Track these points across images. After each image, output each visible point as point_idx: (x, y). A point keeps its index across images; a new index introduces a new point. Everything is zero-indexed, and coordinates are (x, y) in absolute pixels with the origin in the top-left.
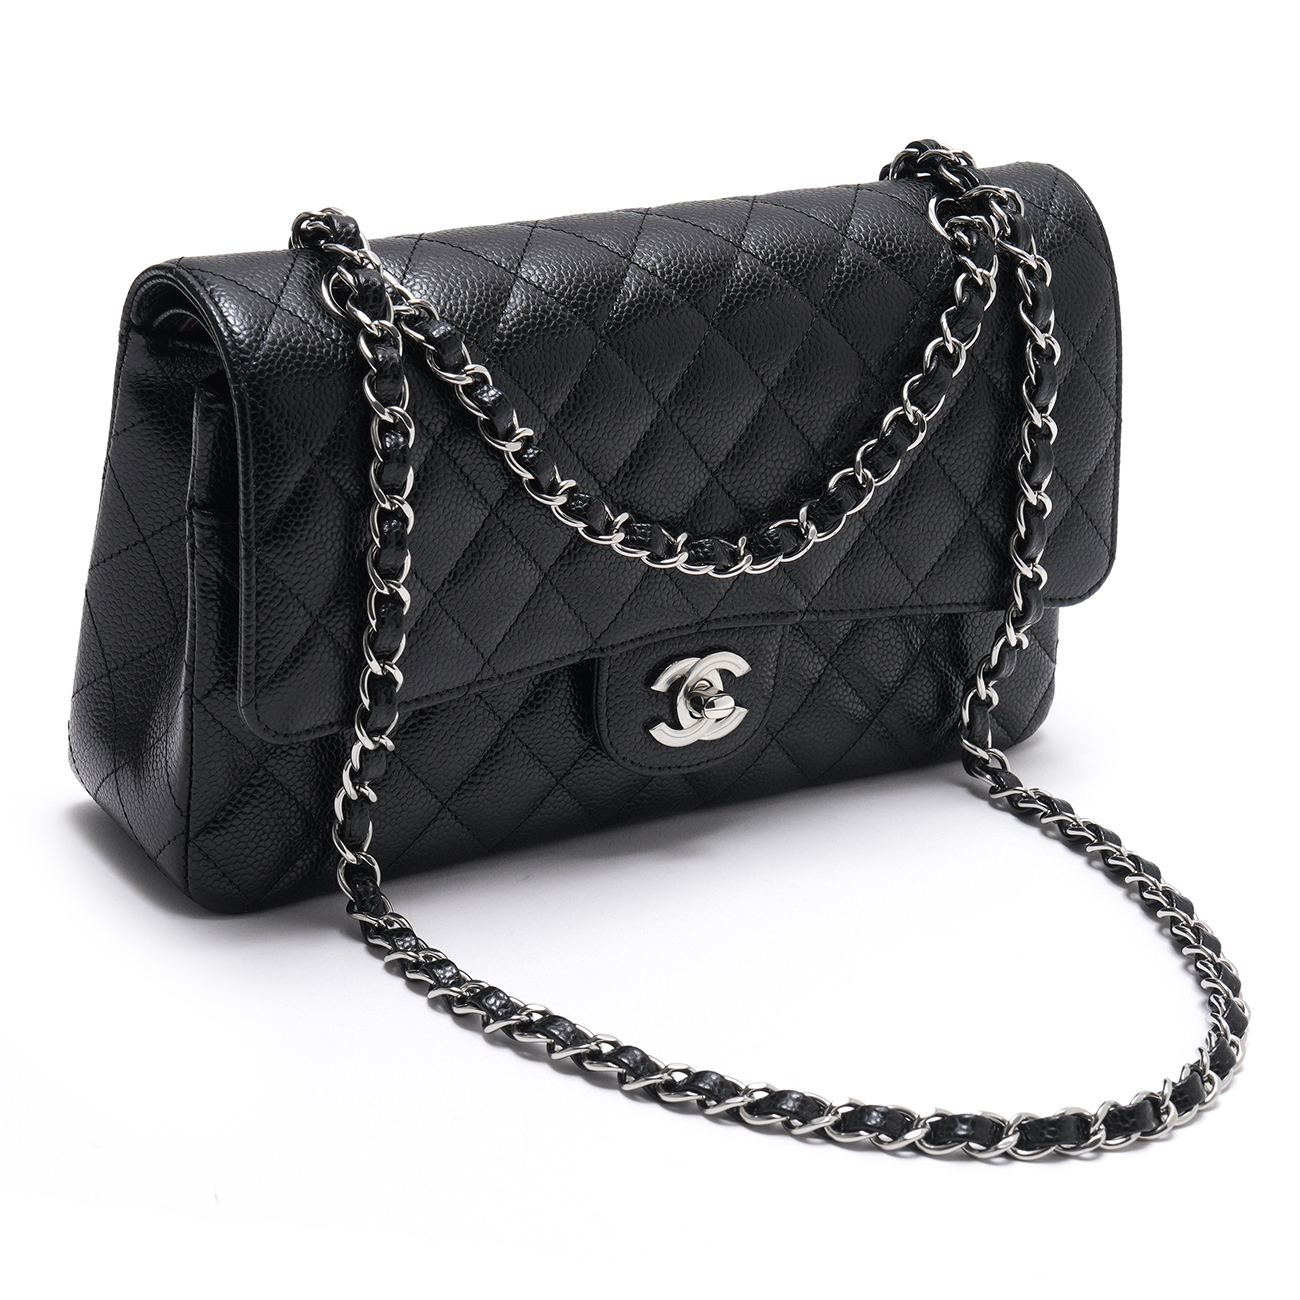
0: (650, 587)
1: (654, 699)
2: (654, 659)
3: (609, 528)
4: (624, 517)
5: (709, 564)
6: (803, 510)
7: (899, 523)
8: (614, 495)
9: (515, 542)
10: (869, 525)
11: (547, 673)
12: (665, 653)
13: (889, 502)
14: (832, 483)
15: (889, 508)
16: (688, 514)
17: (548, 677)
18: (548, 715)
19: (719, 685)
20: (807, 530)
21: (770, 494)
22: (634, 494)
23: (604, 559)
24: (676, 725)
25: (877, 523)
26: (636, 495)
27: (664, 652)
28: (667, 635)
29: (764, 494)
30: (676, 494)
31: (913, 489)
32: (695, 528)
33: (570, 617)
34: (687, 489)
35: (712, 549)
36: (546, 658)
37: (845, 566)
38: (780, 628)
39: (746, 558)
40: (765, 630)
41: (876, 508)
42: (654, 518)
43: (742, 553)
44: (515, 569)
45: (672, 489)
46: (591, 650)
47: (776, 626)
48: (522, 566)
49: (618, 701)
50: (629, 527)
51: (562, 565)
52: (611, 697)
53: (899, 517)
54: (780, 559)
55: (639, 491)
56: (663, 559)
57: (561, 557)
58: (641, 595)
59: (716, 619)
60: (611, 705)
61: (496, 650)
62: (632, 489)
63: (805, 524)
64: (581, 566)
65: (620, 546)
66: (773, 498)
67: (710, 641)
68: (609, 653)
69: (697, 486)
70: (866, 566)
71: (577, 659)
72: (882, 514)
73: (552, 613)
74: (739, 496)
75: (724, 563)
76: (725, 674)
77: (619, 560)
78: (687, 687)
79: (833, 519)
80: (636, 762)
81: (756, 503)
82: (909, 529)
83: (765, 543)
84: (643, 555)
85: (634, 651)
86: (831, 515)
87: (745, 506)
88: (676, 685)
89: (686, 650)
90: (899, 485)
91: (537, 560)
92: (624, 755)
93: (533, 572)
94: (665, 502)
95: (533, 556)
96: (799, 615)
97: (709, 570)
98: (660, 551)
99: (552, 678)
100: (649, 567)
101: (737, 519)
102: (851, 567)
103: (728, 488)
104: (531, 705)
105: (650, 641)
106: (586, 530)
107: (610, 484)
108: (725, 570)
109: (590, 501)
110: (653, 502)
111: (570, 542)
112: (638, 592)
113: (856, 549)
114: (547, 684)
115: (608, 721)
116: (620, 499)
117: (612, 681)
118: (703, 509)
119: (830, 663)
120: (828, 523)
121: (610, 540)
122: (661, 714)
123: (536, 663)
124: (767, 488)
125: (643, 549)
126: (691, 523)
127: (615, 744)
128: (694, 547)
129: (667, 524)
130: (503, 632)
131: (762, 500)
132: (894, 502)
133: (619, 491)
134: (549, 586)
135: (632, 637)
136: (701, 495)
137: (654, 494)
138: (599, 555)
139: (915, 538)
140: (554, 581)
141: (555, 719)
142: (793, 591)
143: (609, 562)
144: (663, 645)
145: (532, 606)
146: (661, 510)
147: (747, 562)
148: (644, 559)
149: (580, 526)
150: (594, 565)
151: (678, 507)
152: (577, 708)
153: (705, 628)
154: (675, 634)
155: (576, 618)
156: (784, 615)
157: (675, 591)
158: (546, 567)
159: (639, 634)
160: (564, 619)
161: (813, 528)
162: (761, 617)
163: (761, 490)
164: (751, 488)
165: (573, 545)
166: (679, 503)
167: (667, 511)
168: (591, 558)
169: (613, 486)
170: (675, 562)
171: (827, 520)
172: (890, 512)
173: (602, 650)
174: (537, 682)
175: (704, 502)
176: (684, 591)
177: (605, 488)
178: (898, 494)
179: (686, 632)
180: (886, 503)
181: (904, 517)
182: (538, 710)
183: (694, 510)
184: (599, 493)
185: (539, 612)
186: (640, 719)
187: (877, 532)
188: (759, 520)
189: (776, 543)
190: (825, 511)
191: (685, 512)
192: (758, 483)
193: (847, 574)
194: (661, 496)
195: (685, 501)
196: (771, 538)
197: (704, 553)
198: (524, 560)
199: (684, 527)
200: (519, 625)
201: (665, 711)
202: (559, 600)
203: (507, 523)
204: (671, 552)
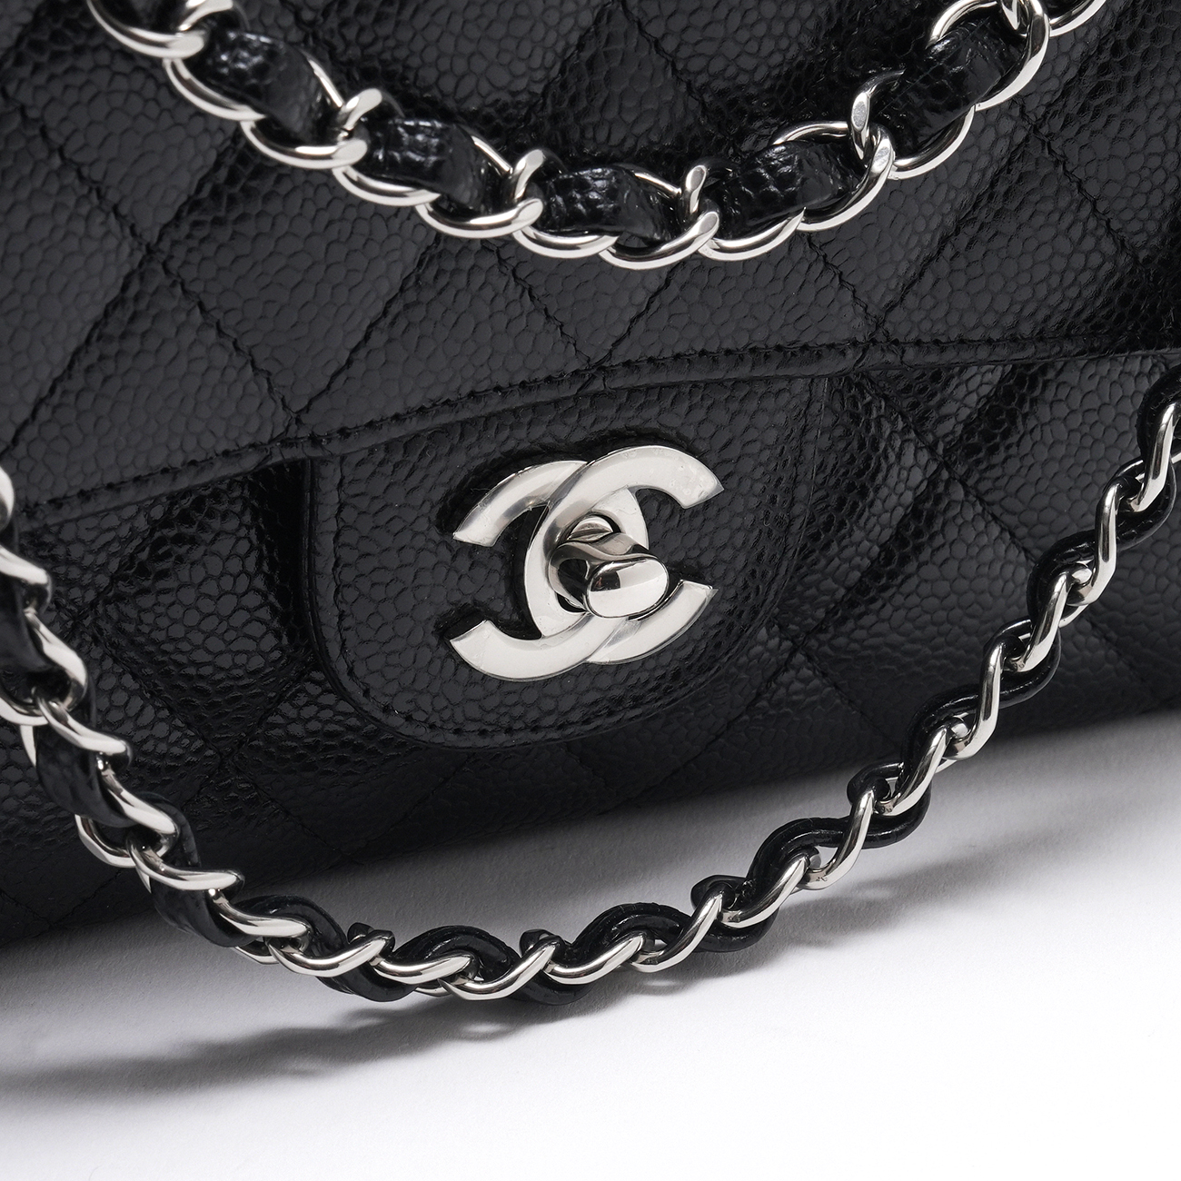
0: (443, 281)
1: (463, 563)
2: (461, 463)
3: (325, 127)
4: (369, 99)
5: (600, 232)
6: (862, 99)
7: (1115, 125)
8: (337, 41)
9: (57, 161)
10: (1036, 129)
11: (186, 493)
12: (490, 447)
13: (1091, 71)
14: (939, 28)
15: (1089, 83)
16: (544, 95)
17: (186, 503)
18: (188, 596)
19: (635, 529)
20: (871, 149)
21: (768, 46)
22: (391, 43)
23: (310, 209)
24: (523, 628)
25: (1057, 123)
26: (399, 45)
27: (488, 447)
28: (494, 404)
29: (753, 47)
30: (511, 44)
31: (1155, 37)
32: (564, 133)
33: (221, 358)
34: (540, 31)
35: (611, 194)
36: (159, 460)
37: (970, 230)
38: (799, 386)
39: (702, 219)
40: (761, 389)
41: (1054, 84)
42: (450, 104)
43: (694, 207)
44: (59, 234)
45: (499, 31)
46: (286, 442)
47: (790, 379)
48: (79, 227)
49: (366, 565)
50: (384, 128)
51: (196, 224)
52: (347, 555)
53: (1116, 110)
54: (797, 223)
55: (405, 35)
56: (476, 214)
57: (193, 204)
58: (417, 303)
59: (627, 364)
60: (348, 575)
61: (15, 441)
62: (386, 29)
63: (865, 134)
64: (249, 228)
65: (354, 174)
66: (777, 58)
67: (611, 419)
68: (336, 447)
69: (569, 22)
70: (1026, 232)
71: (250, 462)
72: (1072, 101)
73: (170, 350)
74: (685, 52)
75: (639, 230)
76: (653, 501)
77: (352, 213)
78: (552, 530)
79: (938, 122)
80: (419, 716)
81: (731, 71)
82: (1141, 137)
83: (757, 182)
84: (421, 200)
85: (408, 444)
86: (935, 110)
87: (702, 79)
88: (522, 525)
89: (548, 440)
90: (1118, 27)
91: (124, 210)
92: (386, 700)
93: (111, 243)
94: (480, 65)
95: (112, 196)
96: (850, 353)
97: (599, 246)
98: (465, 193)
99: (199, 504)
100: (439, 234)
101: (680, 111)
102: (986, 235)
103: (655, 30)
104: (143, 571)
105: (445, 418)
106: (261, 128)
107: (326, 13)
108: (647, 249)
109: (271, 53)
110: (444, 64)
111: (218, 165)
112: (411, 296)
113: (1001, 188)
114: (185, 518)
115: (341, 616)
116: (354, 52)
117: (349, 515)
118: (585, 84)
119: (947, 465)
120: (926, 131)
121: (328, 157)
122: (483, 598)
123: (130, 473)
124: (761, 30)
125: (417, 186)
126: (555, 118)
127: (360, 670)
128: (563, 188)
129: (488, 119)
130: (31, 396)
131: (749, 63)
132: (1104, 69)
133: (351, 33)
134: (159, 279)
135: (398, 408)
136: (580, 47)
137: (448, 44)
138: (296, 199)
139: (1155, 162)
140: (174, 265)
141: (207, 606)
142: (830, 294)
143: (324, 218)
144: (486, 429)
145: (113, 329)
146: (468, 84)
147: (704, 231)
148: (423, 212)
149: (246, 117)
150: (283, 225)
151: (515, 77)
152: (269, 580)
153: (597, 385)
154: (516, 401)
155: (239, 361)
156: (811, 352)
157: (513, 292)
158: (150, 224)
159: (415, 402)
160: (202, 366)
161: (885, 144)
162: (749, 357)
163: (744, 35)
164: (717, 31)
165: (223, 174)
166: (520, 68)
167: (485, 87)
168: (275, 206)
169: (333, 22)
170: (507, 223)
171: (924, 123)
172: (1094, 94)
173: (315, 440)
174: (157, 513)
175: (591, 64)
176: (537, 293)
177: (312, 23)
178: (1116, 50)
179: (546, 395)
180: (1081, 71)
181: (1129, 108)
182: (161, 584)
183: (564, 86)
184: (295, 35)
185: (133, 344)
186: (427, 612)
187: (1056, 145)
188: (742, 112)
189: (783, 181)
190: (917, 100)
191: (538, 89)
192: (736, 19)
193: (978, 251)
194: (467, 48)
195: (536, 62)
196: (771, 170)
197: (589, 203)
198: (84, 210)
199: (536, 128)
200: (77, 382)
201: (493, 591)
202: (189, 313)
203: (33, 114)
204: (498, 194)
